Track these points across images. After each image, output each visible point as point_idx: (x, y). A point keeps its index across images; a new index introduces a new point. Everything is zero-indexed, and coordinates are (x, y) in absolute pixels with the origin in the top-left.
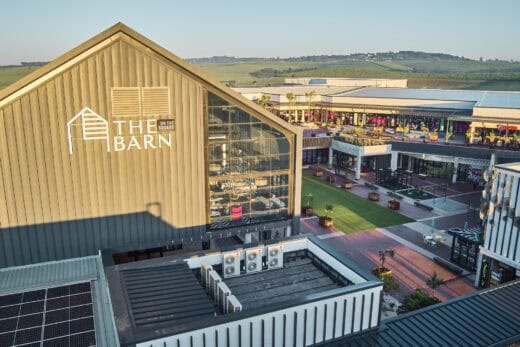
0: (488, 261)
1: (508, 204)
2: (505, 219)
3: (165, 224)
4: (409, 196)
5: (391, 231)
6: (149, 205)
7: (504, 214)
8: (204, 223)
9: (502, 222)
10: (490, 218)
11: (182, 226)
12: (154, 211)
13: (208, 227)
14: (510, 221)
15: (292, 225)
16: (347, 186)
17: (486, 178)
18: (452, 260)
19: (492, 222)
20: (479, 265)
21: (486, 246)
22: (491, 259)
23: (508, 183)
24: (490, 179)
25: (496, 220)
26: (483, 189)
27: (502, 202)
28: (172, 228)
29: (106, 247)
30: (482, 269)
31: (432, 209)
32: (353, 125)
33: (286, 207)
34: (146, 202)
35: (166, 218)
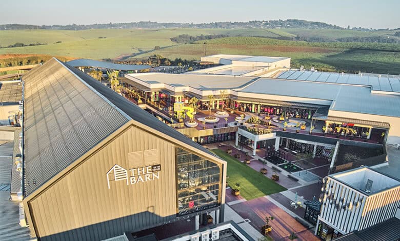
0: (322, 223)
1: (333, 197)
2: (332, 204)
3: (156, 215)
4: (285, 169)
5: (272, 197)
6: (149, 207)
7: (331, 201)
8: (176, 213)
9: (330, 205)
10: (324, 202)
11: (165, 216)
12: (151, 210)
13: (177, 215)
14: (333, 205)
15: (220, 209)
16: (248, 162)
17: (324, 181)
18: (305, 218)
19: (325, 204)
20: (318, 224)
21: (322, 216)
22: (323, 222)
23: (334, 186)
24: (326, 182)
25: (327, 204)
26: (322, 187)
27: (331, 195)
28: (160, 217)
29: (127, 230)
30: (319, 227)
31: (298, 180)
32: (251, 112)
33: (217, 199)
34: (146, 206)
35: (157, 213)
